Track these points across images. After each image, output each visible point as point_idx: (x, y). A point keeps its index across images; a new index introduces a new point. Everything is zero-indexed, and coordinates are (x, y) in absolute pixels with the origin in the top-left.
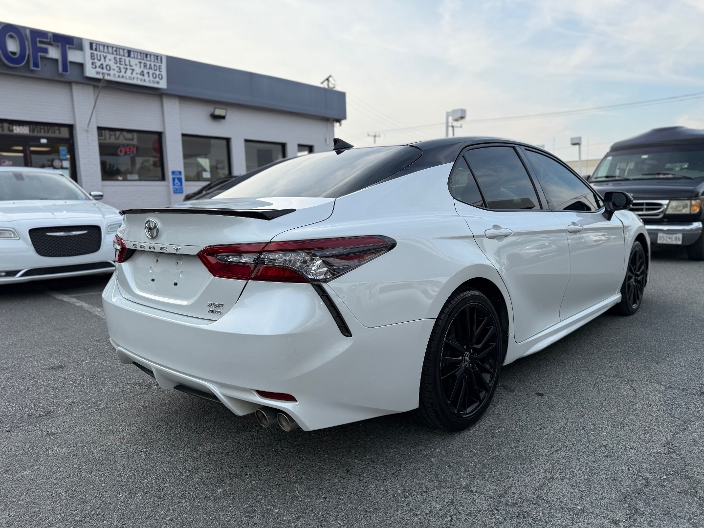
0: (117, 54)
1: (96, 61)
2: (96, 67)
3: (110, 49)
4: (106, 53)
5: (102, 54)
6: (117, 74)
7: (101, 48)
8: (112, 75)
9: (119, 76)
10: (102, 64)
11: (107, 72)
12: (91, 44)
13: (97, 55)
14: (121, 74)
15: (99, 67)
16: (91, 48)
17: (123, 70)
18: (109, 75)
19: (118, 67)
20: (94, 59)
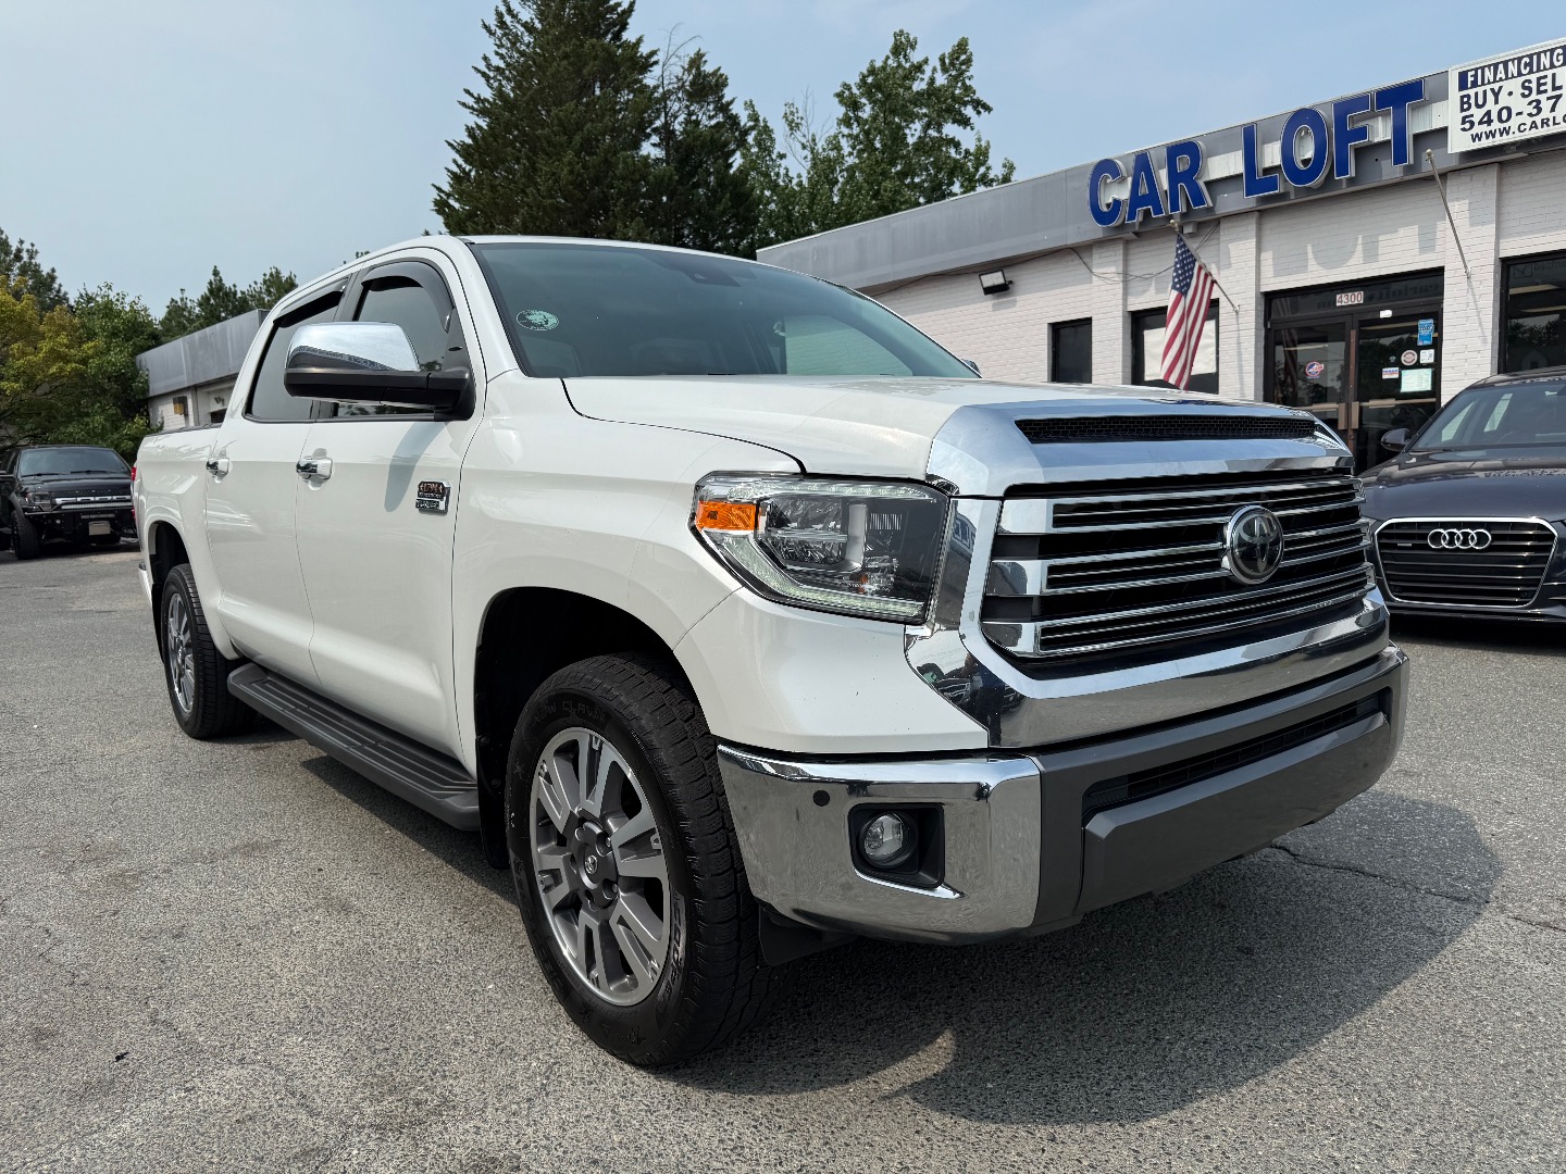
0: (1531, 72)
1: (1474, 110)
2: (1472, 124)
3: (1513, 69)
4: (1501, 80)
5: (1488, 87)
6: (1529, 121)
7: (1489, 75)
8: (1514, 128)
9: (1534, 125)
10: (1488, 113)
11: (1502, 126)
12: (1463, 76)
13: (1476, 94)
14: (1538, 120)
15: (1481, 123)
16: (1463, 85)
17: (1546, 105)
18: (1507, 131)
19: (1530, 103)
20: (1469, 108)
